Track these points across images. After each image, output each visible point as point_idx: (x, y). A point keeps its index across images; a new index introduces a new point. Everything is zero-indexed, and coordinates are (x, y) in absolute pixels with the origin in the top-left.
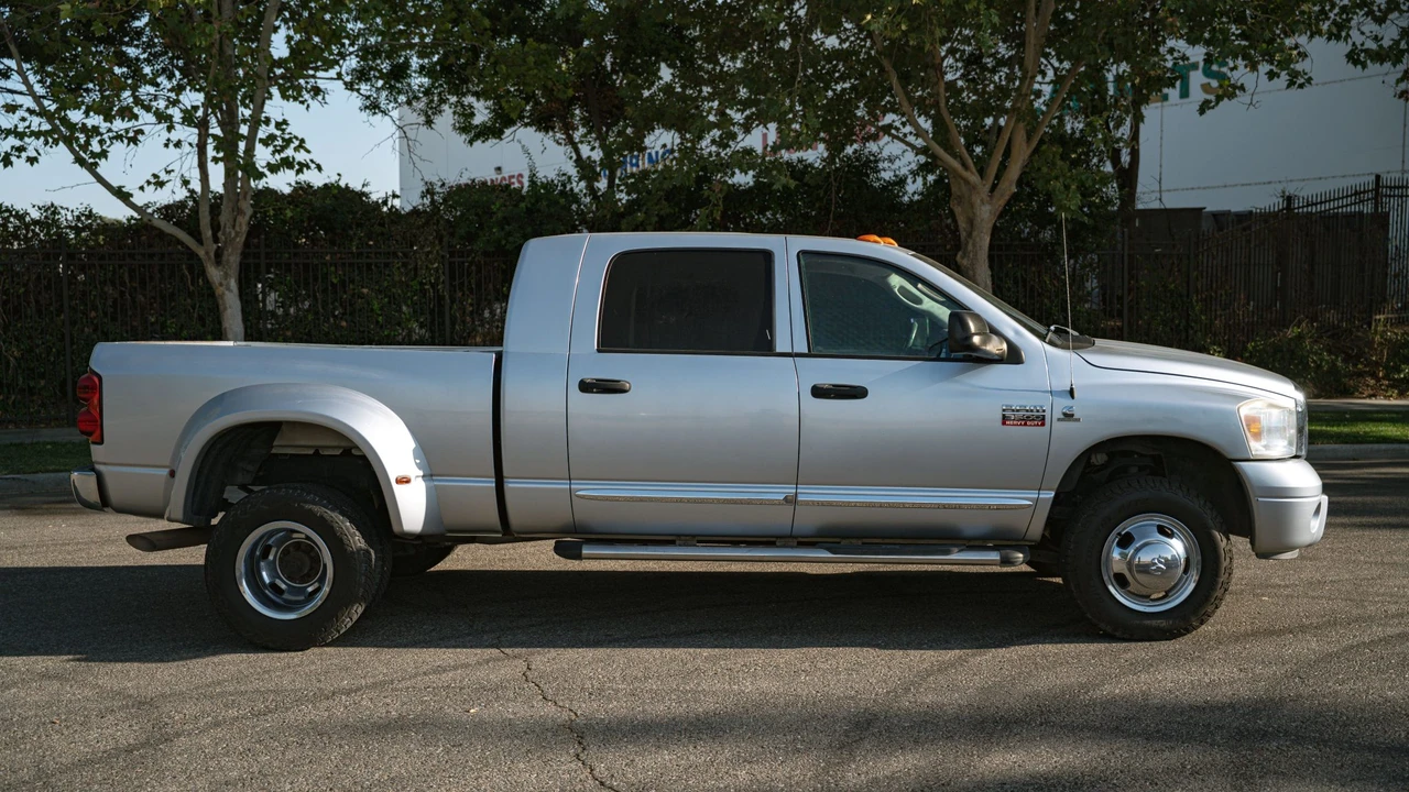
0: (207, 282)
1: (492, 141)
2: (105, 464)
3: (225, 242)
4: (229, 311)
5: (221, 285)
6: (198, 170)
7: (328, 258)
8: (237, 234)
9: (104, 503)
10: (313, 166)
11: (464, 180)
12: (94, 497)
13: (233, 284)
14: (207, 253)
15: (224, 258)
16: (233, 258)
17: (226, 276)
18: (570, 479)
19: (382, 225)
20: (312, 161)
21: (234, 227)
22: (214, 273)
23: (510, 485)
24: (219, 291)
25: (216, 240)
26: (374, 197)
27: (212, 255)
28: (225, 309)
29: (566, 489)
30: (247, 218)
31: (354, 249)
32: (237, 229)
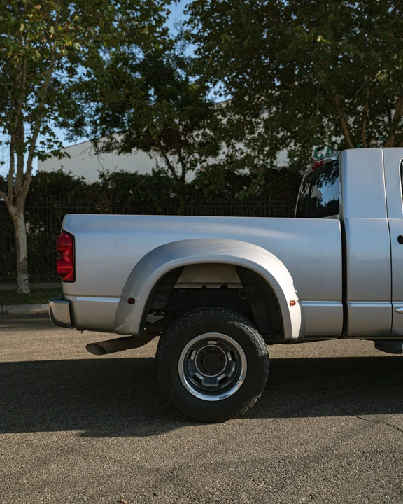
0: (8, 213)
1: (127, 154)
2: (75, 295)
3: (18, 194)
4: (20, 228)
5: (16, 215)
6: (9, 156)
7: (55, 206)
8: (24, 190)
9: (73, 324)
10: (66, 156)
11: (118, 170)
12: (67, 320)
13: (22, 215)
14: (9, 199)
15: (18, 202)
16: (22, 202)
17: (19, 211)
18: (391, 301)
19: (81, 191)
20: (65, 153)
21: (22, 186)
22: (12, 209)
23: (352, 305)
24: (15, 218)
25: (14, 193)
26: (75, 178)
27: (12, 200)
28: (18, 227)
29: (389, 307)
30: (29, 182)
31: (70, 202)
32: (24, 187)
